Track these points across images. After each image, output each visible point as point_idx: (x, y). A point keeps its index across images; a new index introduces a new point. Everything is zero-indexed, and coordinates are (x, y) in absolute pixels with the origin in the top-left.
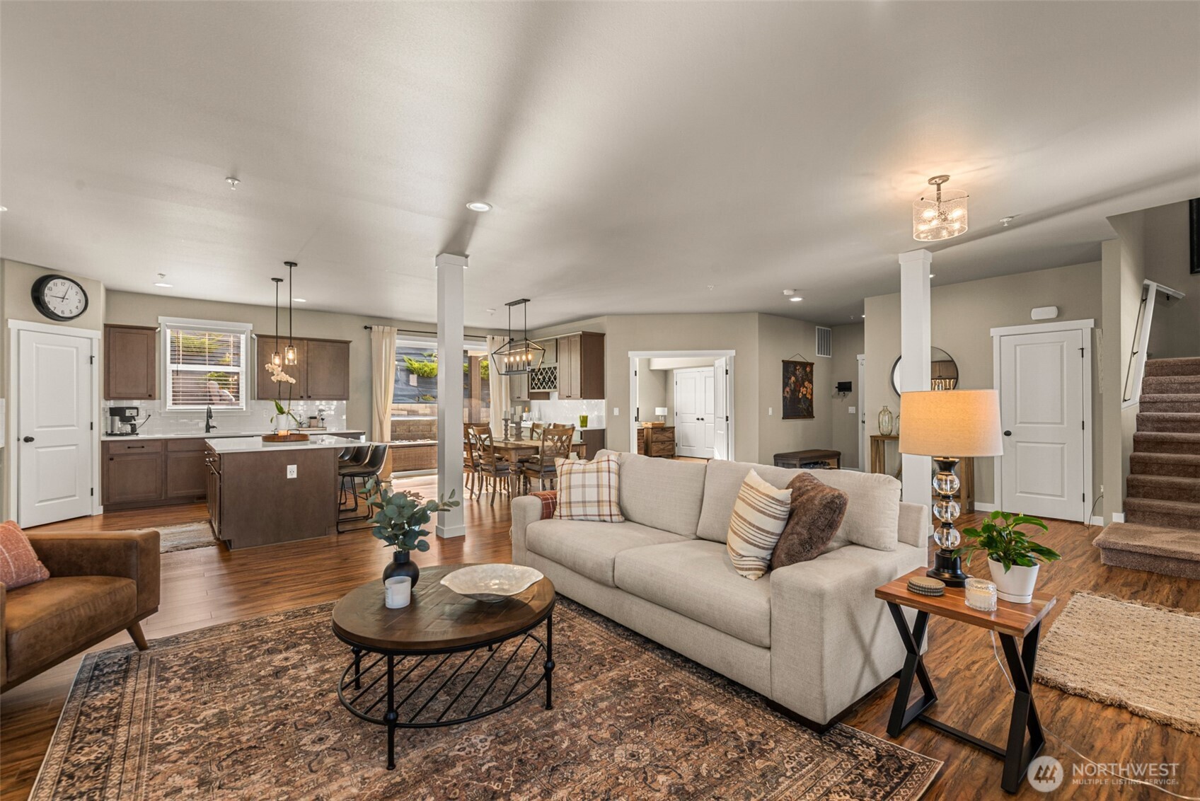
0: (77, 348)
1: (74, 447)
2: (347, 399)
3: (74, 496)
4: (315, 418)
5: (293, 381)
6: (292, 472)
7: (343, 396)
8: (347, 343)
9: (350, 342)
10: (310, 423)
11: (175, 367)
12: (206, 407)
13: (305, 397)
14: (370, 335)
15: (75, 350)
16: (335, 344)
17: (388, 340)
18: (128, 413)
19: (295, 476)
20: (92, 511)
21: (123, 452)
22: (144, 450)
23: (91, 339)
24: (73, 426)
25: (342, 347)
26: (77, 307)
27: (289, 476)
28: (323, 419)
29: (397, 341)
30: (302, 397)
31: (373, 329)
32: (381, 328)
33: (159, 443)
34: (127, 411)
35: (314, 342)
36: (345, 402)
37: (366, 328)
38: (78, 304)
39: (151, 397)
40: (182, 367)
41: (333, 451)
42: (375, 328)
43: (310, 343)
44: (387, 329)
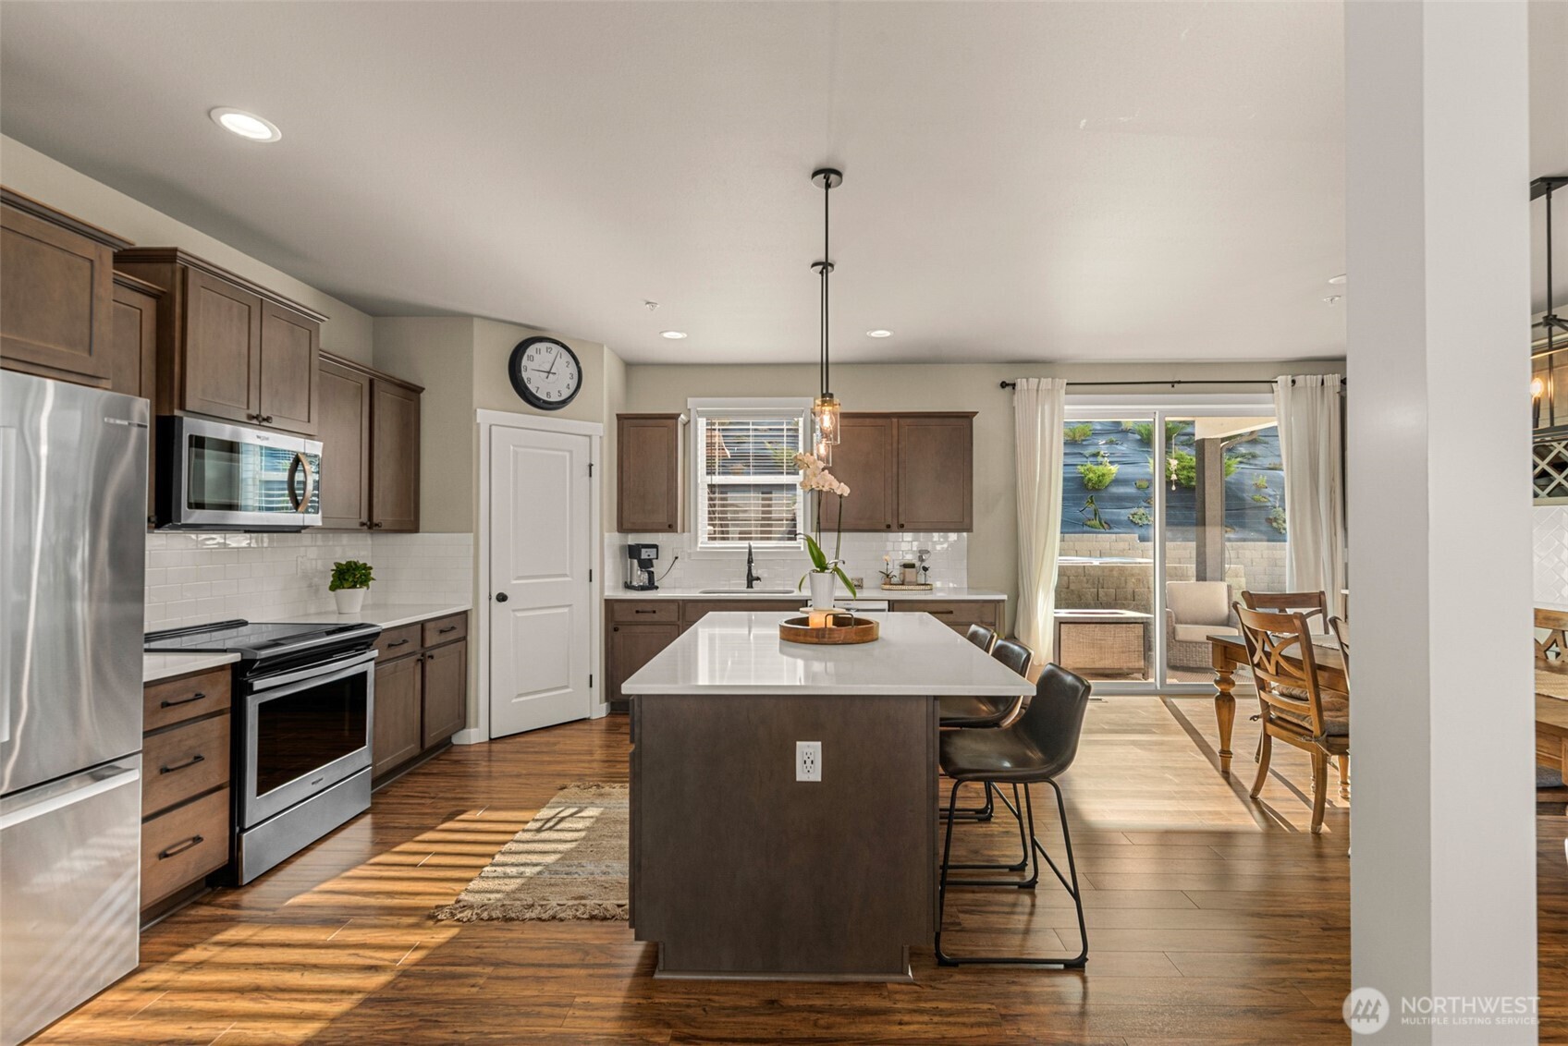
0: (571, 452)
1: (566, 610)
2: (969, 530)
3: (567, 687)
4: (912, 566)
5: (845, 490)
6: (809, 761)
7: (963, 524)
8: (969, 416)
9: (975, 413)
10: (904, 574)
11: (709, 480)
12: (745, 544)
13: (894, 526)
14: (1012, 400)
15: (567, 454)
16: (947, 421)
17: (1047, 407)
18: (645, 554)
19: (816, 776)
20: (591, 713)
21: (630, 618)
22: (656, 617)
23: (590, 436)
24: (565, 575)
25: (961, 422)
26: (568, 387)
27: (801, 776)
28: (925, 569)
29: (1066, 407)
30: (889, 526)
31: (1018, 387)
32: (1034, 381)
33: (674, 607)
34: (643, 550)
35: (909, 421)
36: (965, 534)
37: (1004, 385)
38: (570, 382)
39: (671, 528)
40: (718, 479)
41: (923, 705)
42: (1021, 383)
43: (902, 421)
44: (1046, 383)
